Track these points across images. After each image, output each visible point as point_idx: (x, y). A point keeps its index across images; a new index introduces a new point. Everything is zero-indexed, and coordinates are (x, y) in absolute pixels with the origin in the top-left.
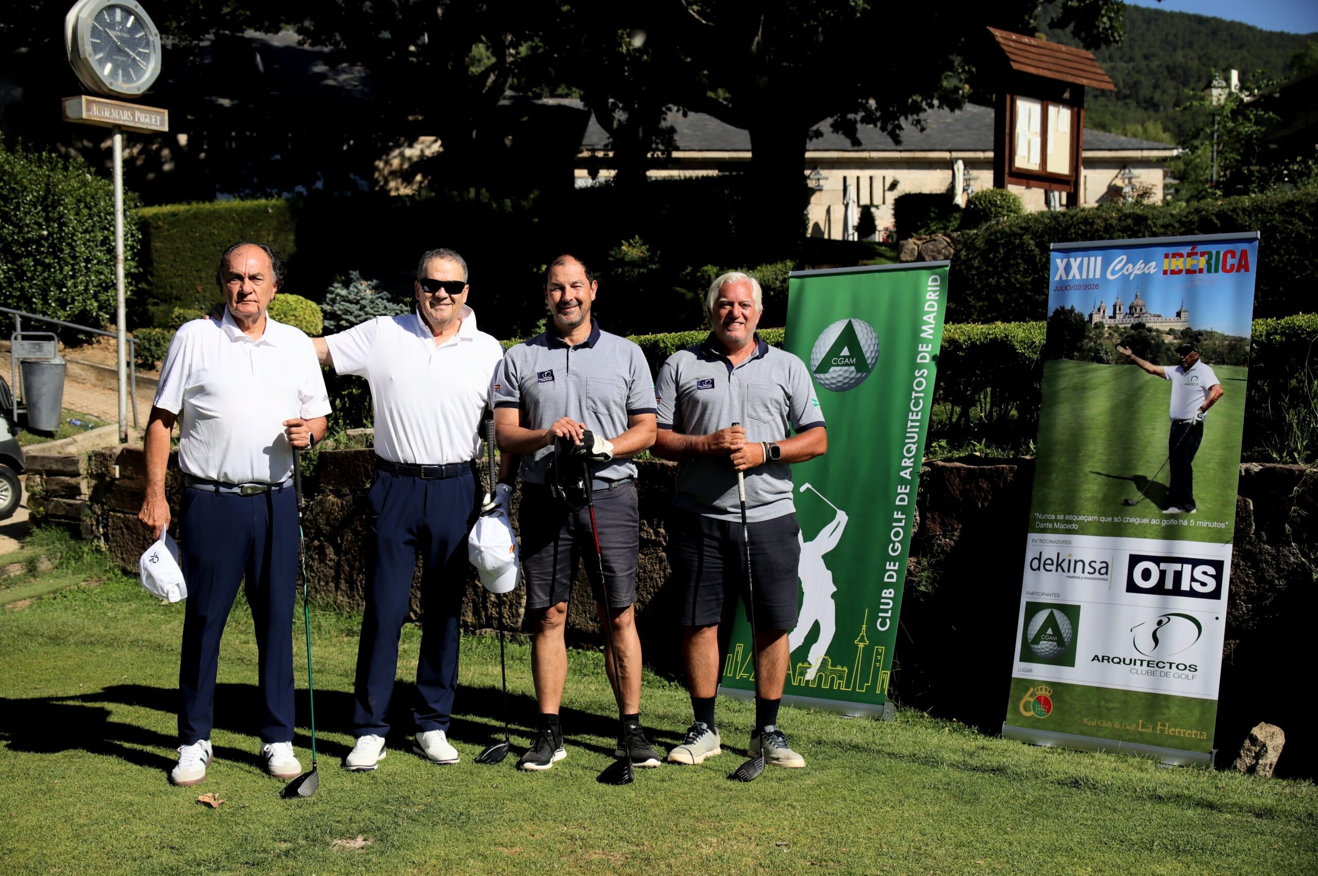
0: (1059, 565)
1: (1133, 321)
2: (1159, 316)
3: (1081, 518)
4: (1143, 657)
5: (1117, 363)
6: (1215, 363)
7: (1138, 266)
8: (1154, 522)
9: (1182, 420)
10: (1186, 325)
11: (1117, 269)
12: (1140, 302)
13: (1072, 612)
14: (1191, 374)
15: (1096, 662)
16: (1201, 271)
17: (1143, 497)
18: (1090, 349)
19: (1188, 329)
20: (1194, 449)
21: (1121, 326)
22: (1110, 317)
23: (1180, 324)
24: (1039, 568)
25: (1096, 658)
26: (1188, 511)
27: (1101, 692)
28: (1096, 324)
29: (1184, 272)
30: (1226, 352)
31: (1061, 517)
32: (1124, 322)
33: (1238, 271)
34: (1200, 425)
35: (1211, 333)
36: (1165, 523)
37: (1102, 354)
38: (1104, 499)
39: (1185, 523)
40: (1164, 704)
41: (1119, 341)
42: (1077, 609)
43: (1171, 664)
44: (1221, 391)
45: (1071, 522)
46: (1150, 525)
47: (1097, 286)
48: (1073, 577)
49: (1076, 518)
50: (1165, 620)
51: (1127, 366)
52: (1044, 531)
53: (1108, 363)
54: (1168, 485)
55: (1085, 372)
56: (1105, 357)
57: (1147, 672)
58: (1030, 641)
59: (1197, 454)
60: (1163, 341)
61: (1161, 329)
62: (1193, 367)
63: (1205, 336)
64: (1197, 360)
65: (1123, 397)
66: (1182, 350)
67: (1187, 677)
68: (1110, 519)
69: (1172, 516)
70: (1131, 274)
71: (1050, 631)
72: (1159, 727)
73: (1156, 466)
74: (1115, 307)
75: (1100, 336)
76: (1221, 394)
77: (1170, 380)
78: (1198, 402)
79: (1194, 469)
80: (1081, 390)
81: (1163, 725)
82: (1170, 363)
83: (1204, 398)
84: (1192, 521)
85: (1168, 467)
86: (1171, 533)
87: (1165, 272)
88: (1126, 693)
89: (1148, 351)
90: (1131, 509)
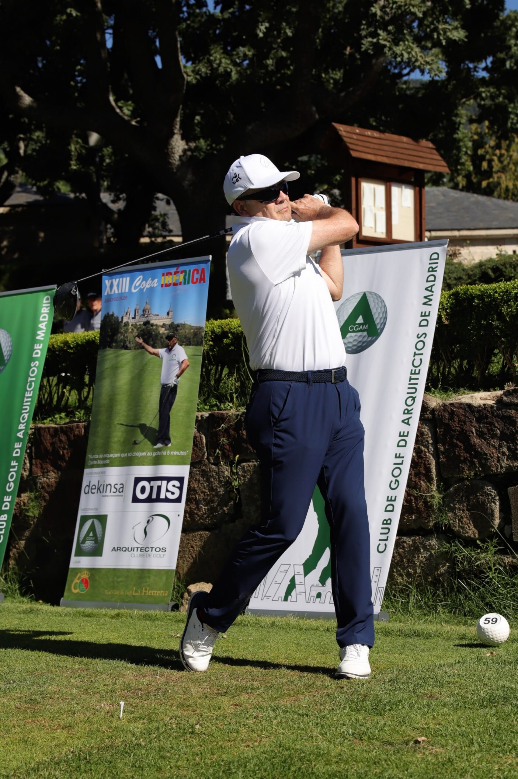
0: (99, 489)
1: (144, 320)
2: (158, 315)
3: (112, 455)
4: (138, 546)
5: (135, 349)
6: (185, 345)
7: (148, 283)
8: (149, 454)
9: (167, 385)
10: (172, 320)
11: (137, 285)
12: (148, 307)
13: (102, 519)
14: (173, 352)
15: (114, 551)
16: (181, 283)
17: (143, 438)
18: (121, 341)
19: (173, 323)
20: (171, 404)
21: (138, 324)
22: (133, 318)
23: (169, 320)
24: (88, 492)
25: (114, 549)
26: (166, 445)
27: (115, 571)
28: (125, 323)
29: (172, 285)
30: (192, 337)
31: (101, 456)
32: (140, 321)
33: (200, 282)
34: (176, 386)
35: (184, 325)
36: (155, 454)
37: (127, 343)
38: (124, 442)
39: (164, 453)
40: (147, 575)
41: (137, 334)
42: (106, 516)
43: (152, 548)
44: (188, 364)
45: (105, 459)
46: (146, 457)
47: (126, 297)
48: (105, 496)
49: (109, 456)
50: (151, 519)
51: (140, 350)
52: (92, 466)
53: (130, 349)
54: (157, 429)
55: (117, 356)
56: (129, 345)
57: (140, 555)
58: (80, 542)
59: (173, 407)
60: (159, 332)
61: (158, 324)
62: (173, 349)
63: (180, 327)
64: (175, 344)
65: (137, 371)
66: (169, 338)
67: (160, 556)
68: (126, 455)
69: (159, 449)
70: (144, 288)
71: (91, 534)
72: (144, 591)
73: (151, 417)
74: (135, 311)
75: (126, 332)
76: (188, 366)
77: (162, 358)
78: (175, 372)
79: (171, 417)
80: (115, 368)
81: (146, 589)
82: (162, 347)
83: (178, 369)
84: (168, 452)
85: (158, 416)
86: (157, 461)
87: (162, 286)
88: (128, 570)
89: (151, 339)
90: (137, 446)
